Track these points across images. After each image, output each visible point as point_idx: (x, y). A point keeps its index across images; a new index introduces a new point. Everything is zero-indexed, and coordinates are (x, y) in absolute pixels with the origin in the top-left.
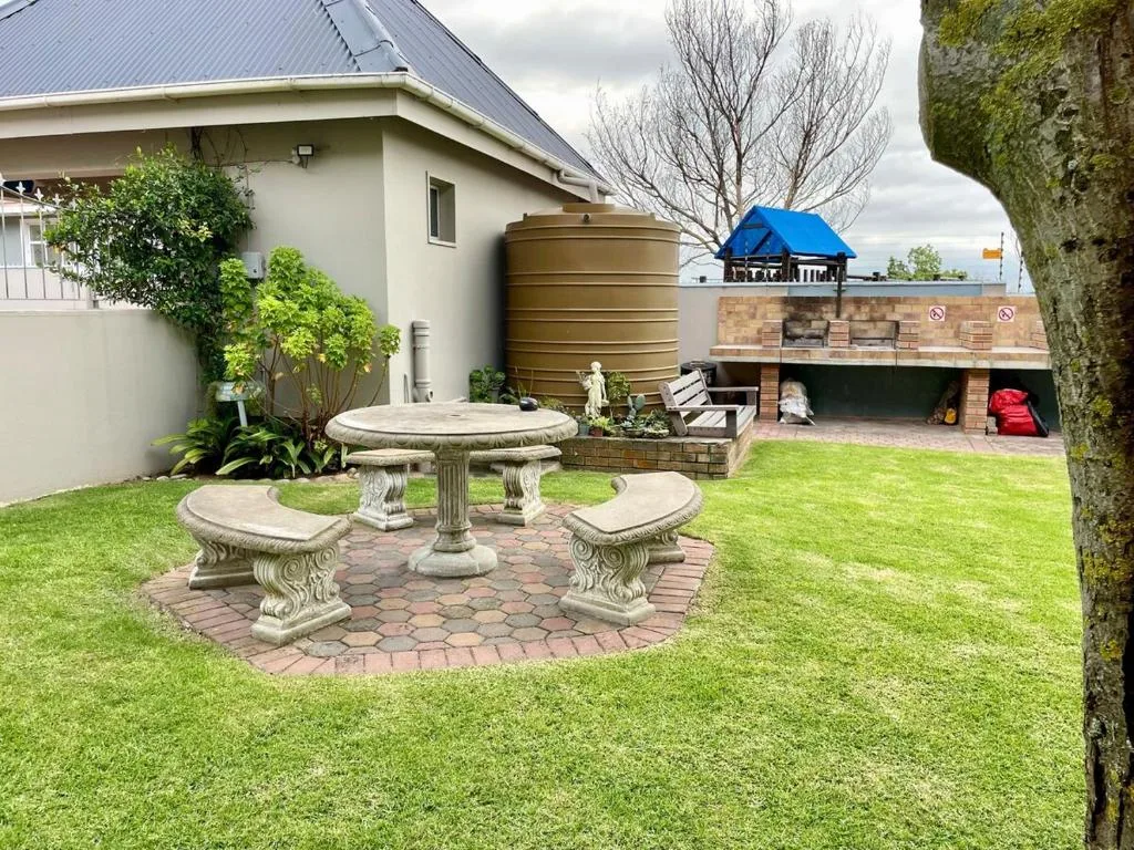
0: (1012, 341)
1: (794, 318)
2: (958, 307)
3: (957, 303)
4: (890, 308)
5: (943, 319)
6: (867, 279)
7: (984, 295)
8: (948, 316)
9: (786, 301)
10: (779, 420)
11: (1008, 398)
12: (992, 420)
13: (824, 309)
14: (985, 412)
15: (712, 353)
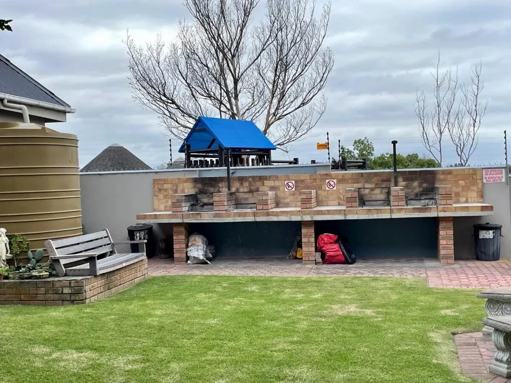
0: (336, 202)
1: (202, 192)
2: (302, 181)
3: (301, 178)
4: (261, 183)
5: (294, 189)
6: (290, 163)
7: (318, 173)
8: (296, 187)
9: (195, 181)
10: (187, 261)
11: (326, 239)
12: (318, 255)
13: (220, 185)
14: (313, 249)
15: (139, 217)
